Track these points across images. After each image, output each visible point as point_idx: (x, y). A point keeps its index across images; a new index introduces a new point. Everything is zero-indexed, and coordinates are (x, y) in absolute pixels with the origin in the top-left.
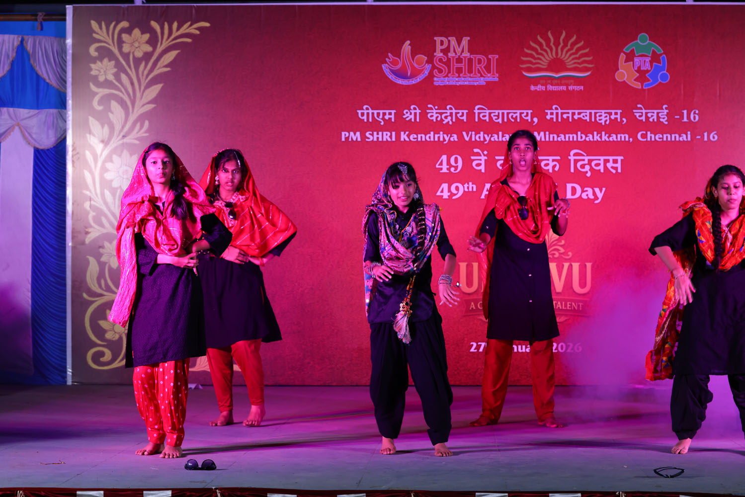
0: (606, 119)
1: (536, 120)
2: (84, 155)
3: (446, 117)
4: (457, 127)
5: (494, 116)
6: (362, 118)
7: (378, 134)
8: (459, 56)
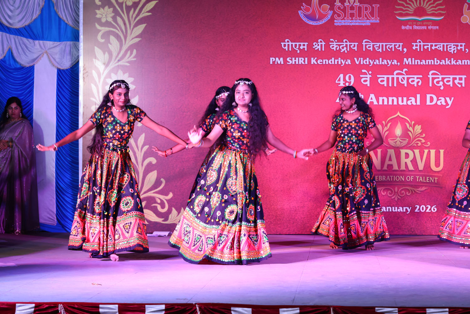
0: (454, 49)
1: (405, 50)
2: (92, 74)
3: (343, 48)
4: (351, 54)
5: (376, 47)
6: (285, 48)
7: (295, 59)
8: (352, 5)
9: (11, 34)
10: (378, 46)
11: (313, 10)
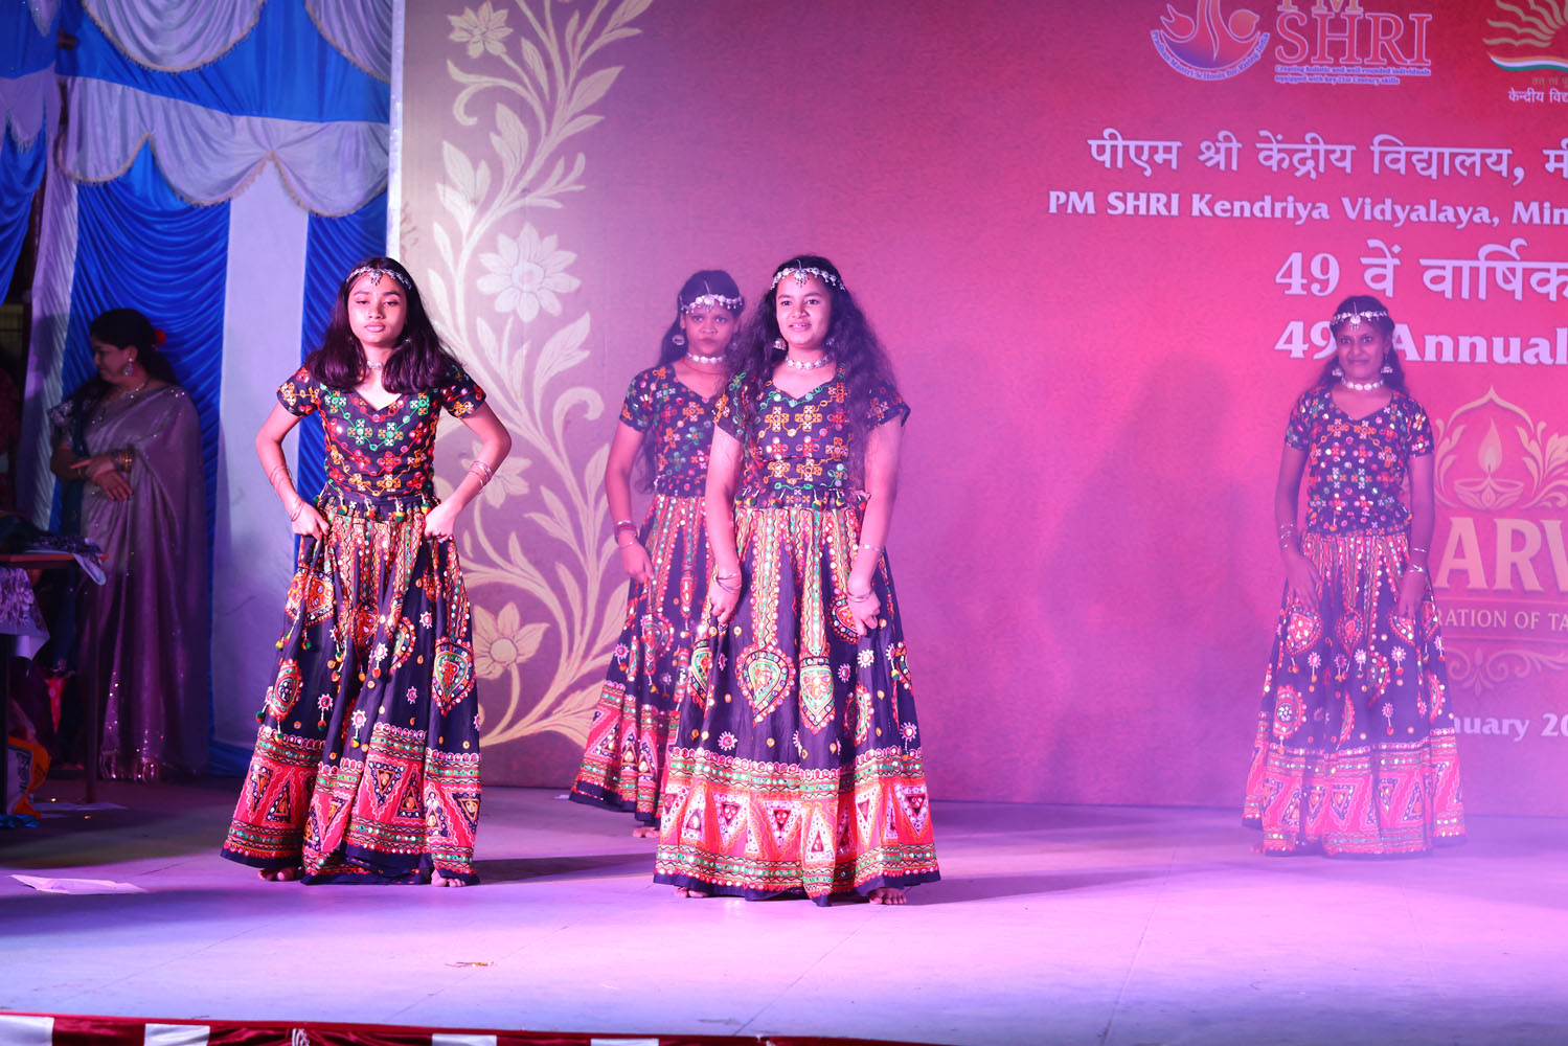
1: (1519, 172)
2: (430, 234)
3: (1303, 162)
4: (1330, 185)
5: (1419, 161)
6: (1101, 159)
7: (1137, 198)
8: (1338, 15)
9: (152, 91)
10: (1425, 156)
11: (1203, 28)
